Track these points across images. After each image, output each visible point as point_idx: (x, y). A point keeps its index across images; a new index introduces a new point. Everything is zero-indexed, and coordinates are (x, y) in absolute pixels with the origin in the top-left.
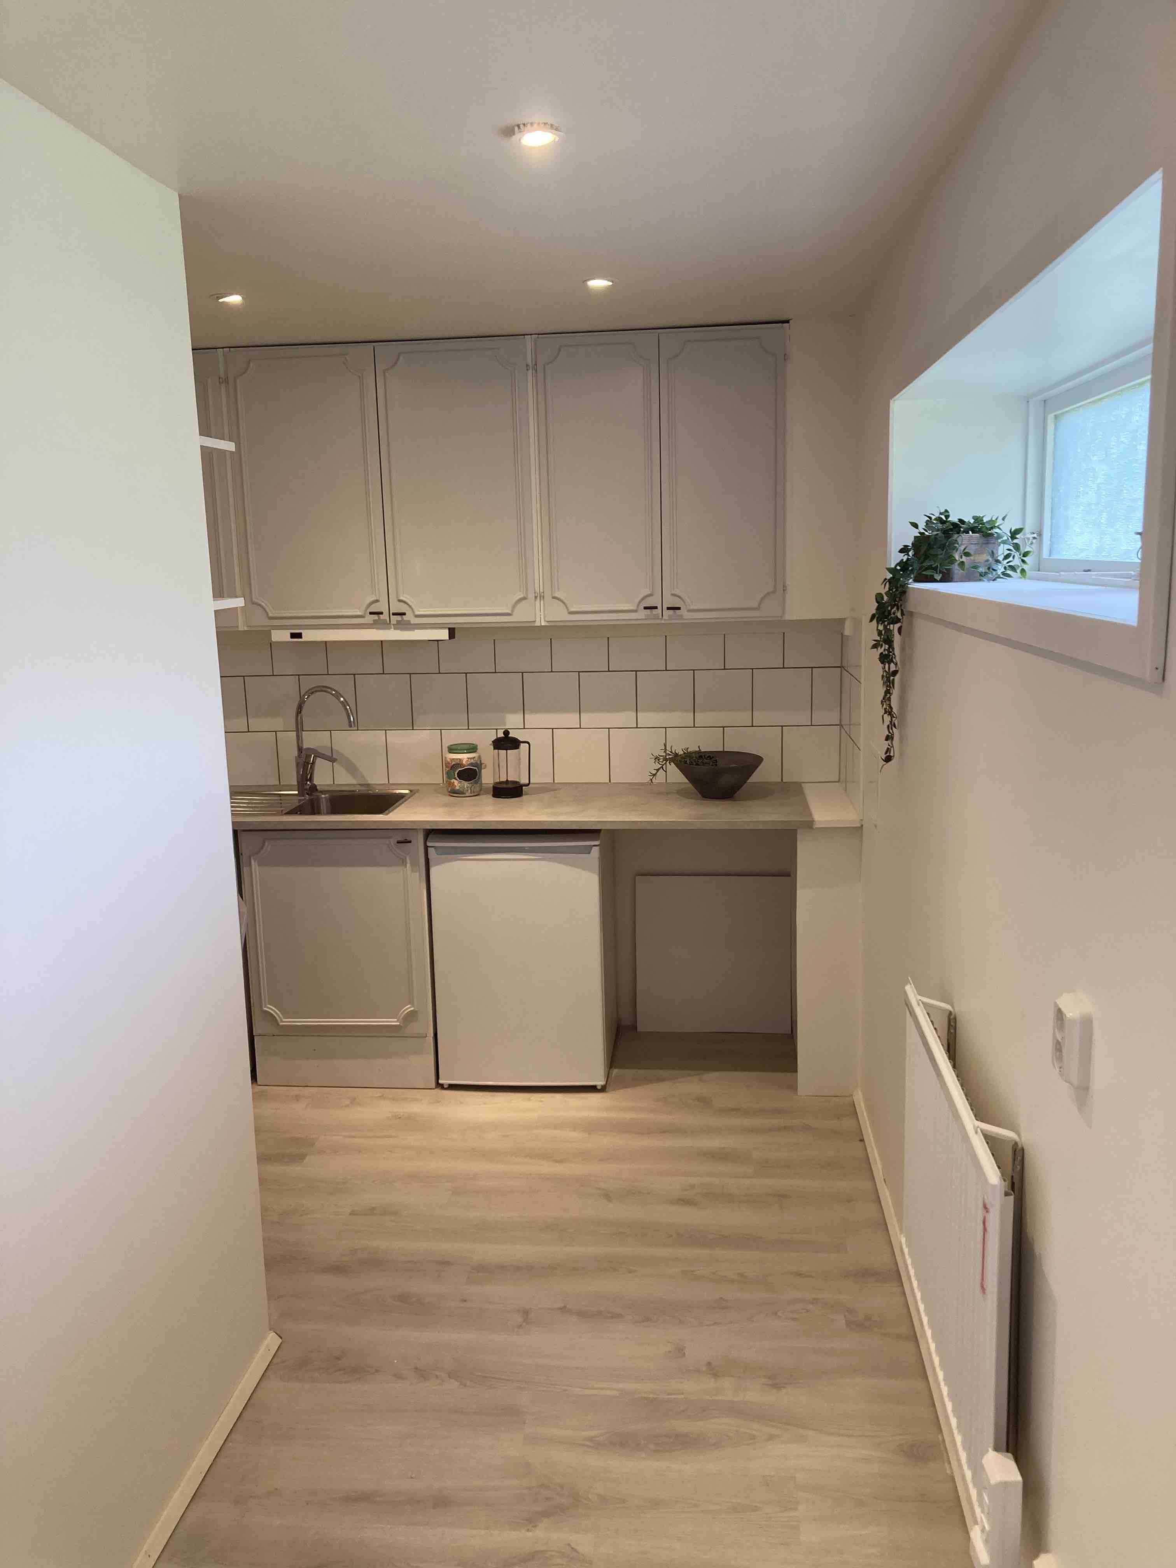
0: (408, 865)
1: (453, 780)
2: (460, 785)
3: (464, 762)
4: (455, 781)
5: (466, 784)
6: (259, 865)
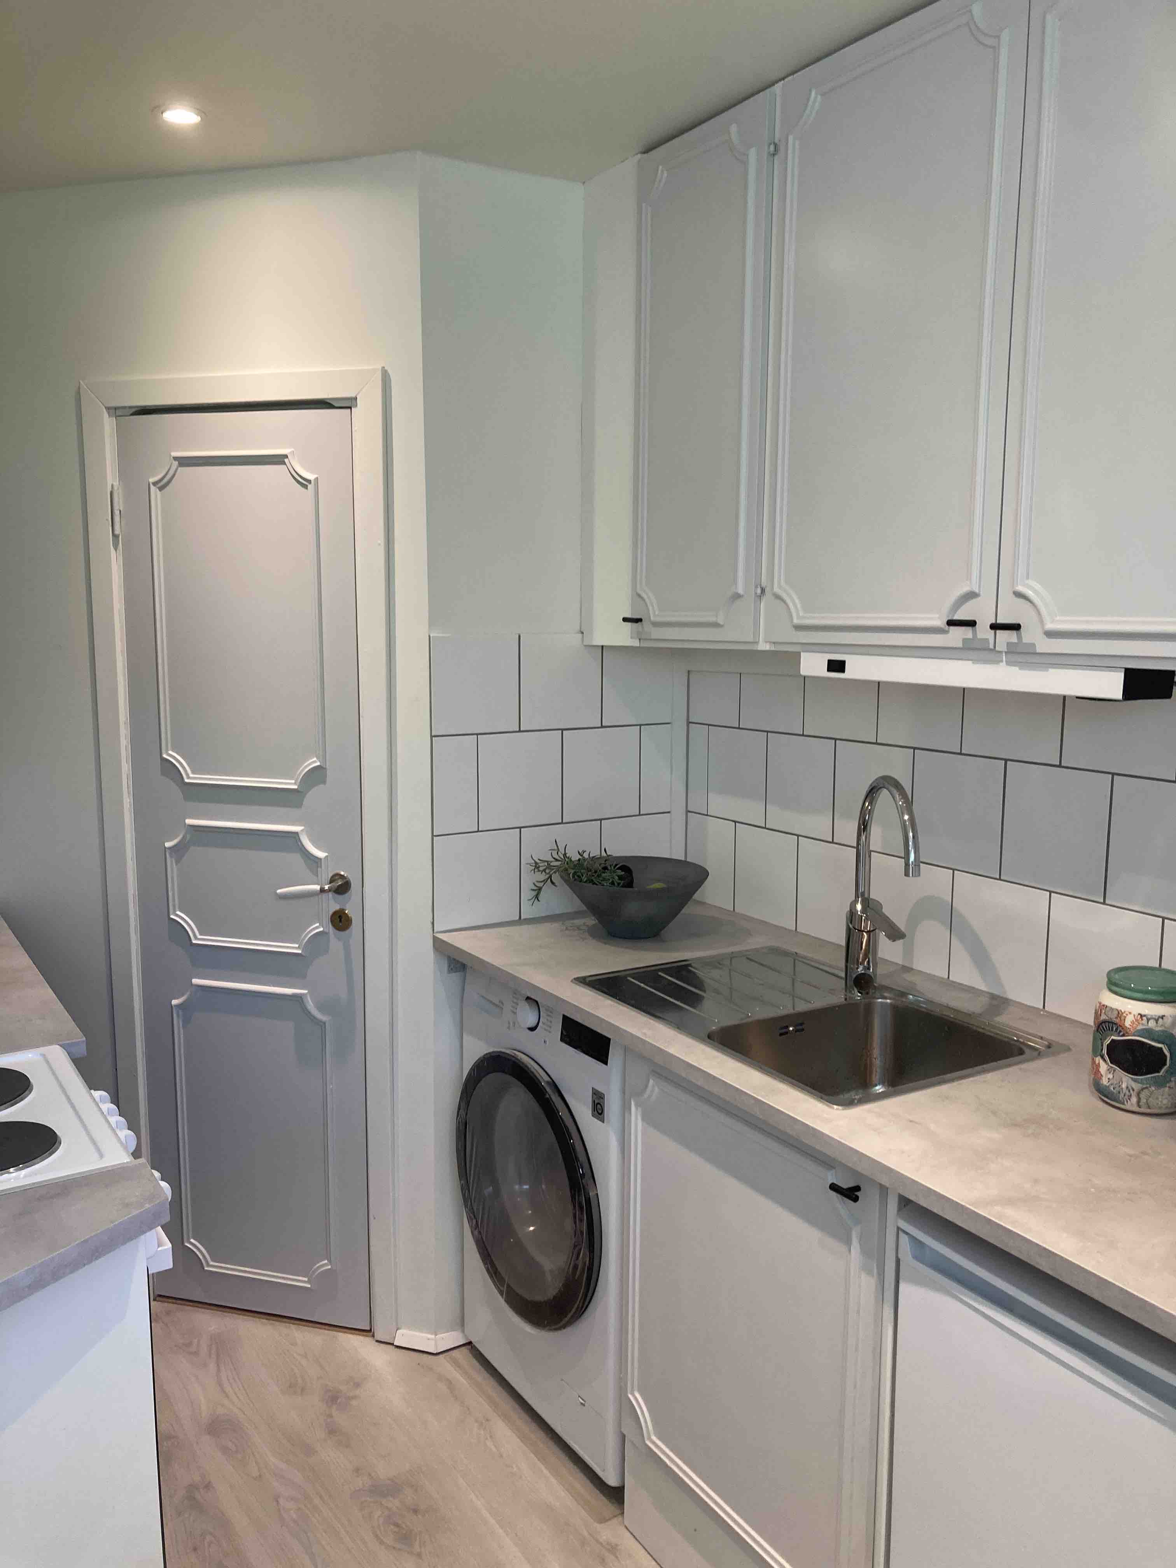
0: (855, 1247)
1: (1098, 1060)
2: (1111, 1076)
3: (1128, 1023)
4: (1102, 1063)
5: (1126, 1081)
6: (643, 1119)
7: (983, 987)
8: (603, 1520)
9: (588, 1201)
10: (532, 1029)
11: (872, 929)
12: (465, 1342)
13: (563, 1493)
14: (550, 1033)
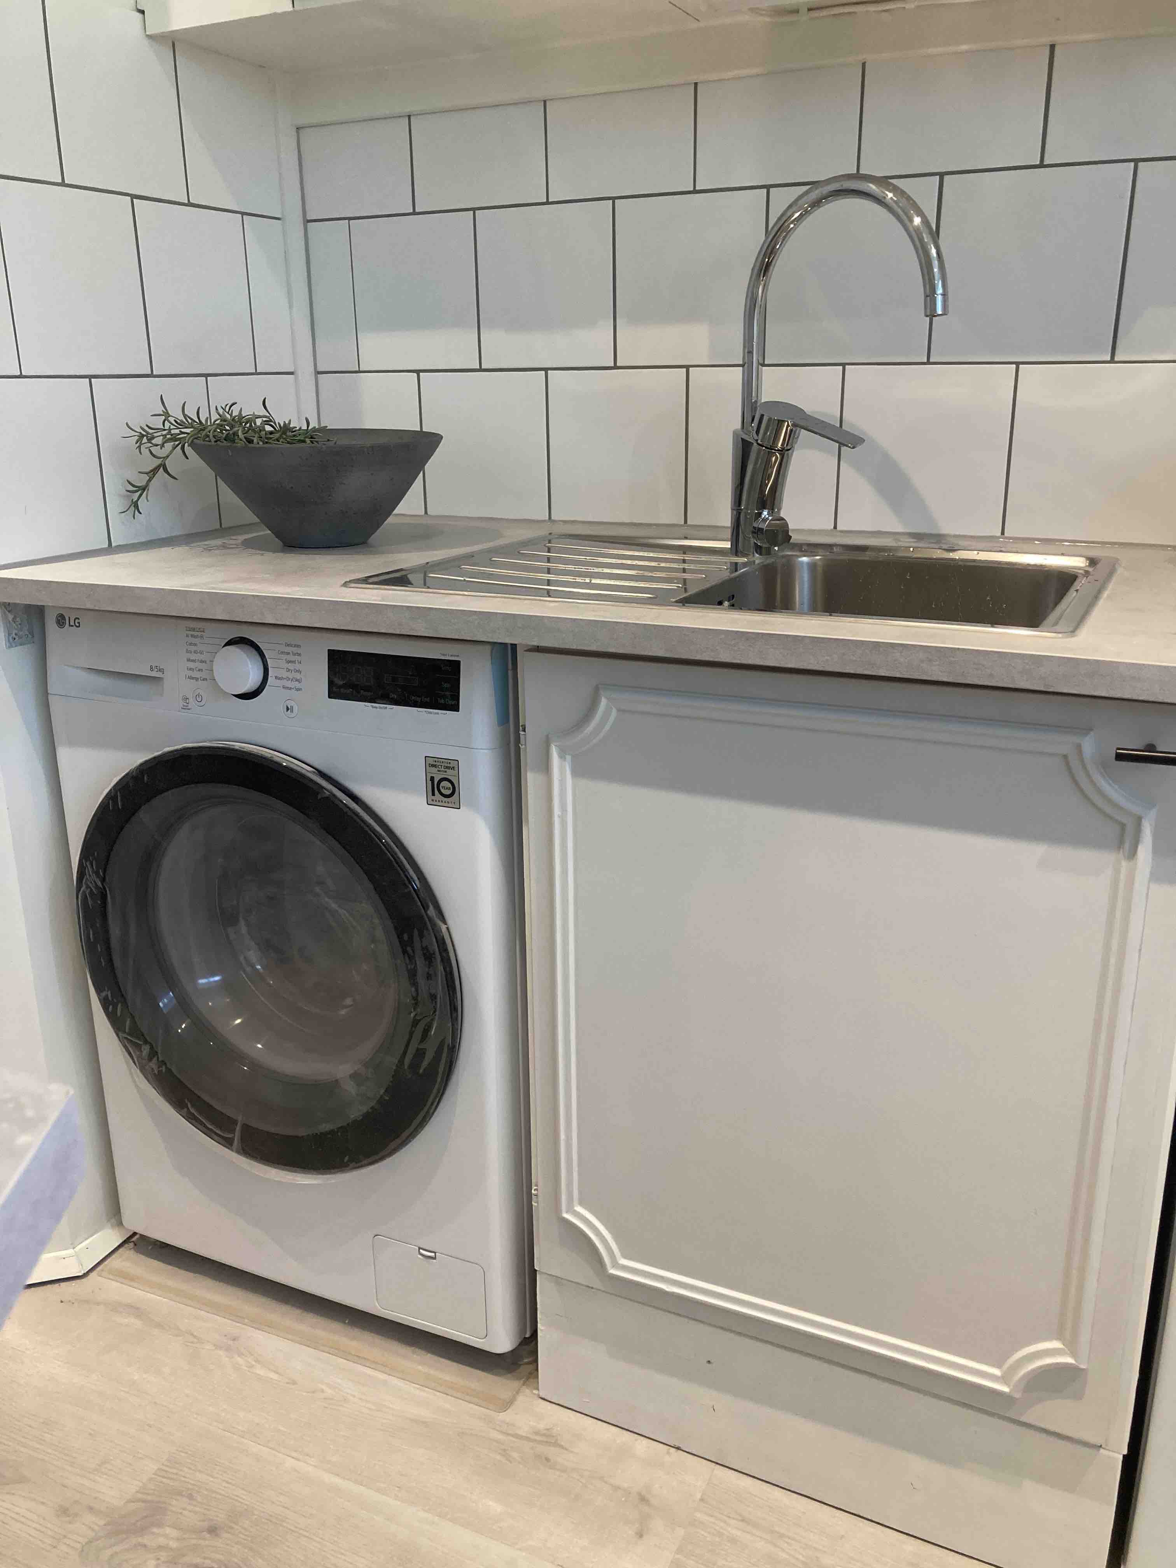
0: (1145, 851)
6: (575, 773)
7: (900, 529)
8: (506, 1405)
9: (442, 944)
10: (252, 694)
11: (789, 448)
12: (121, 1241)
13: (426, 1394)
14: (298, 690)
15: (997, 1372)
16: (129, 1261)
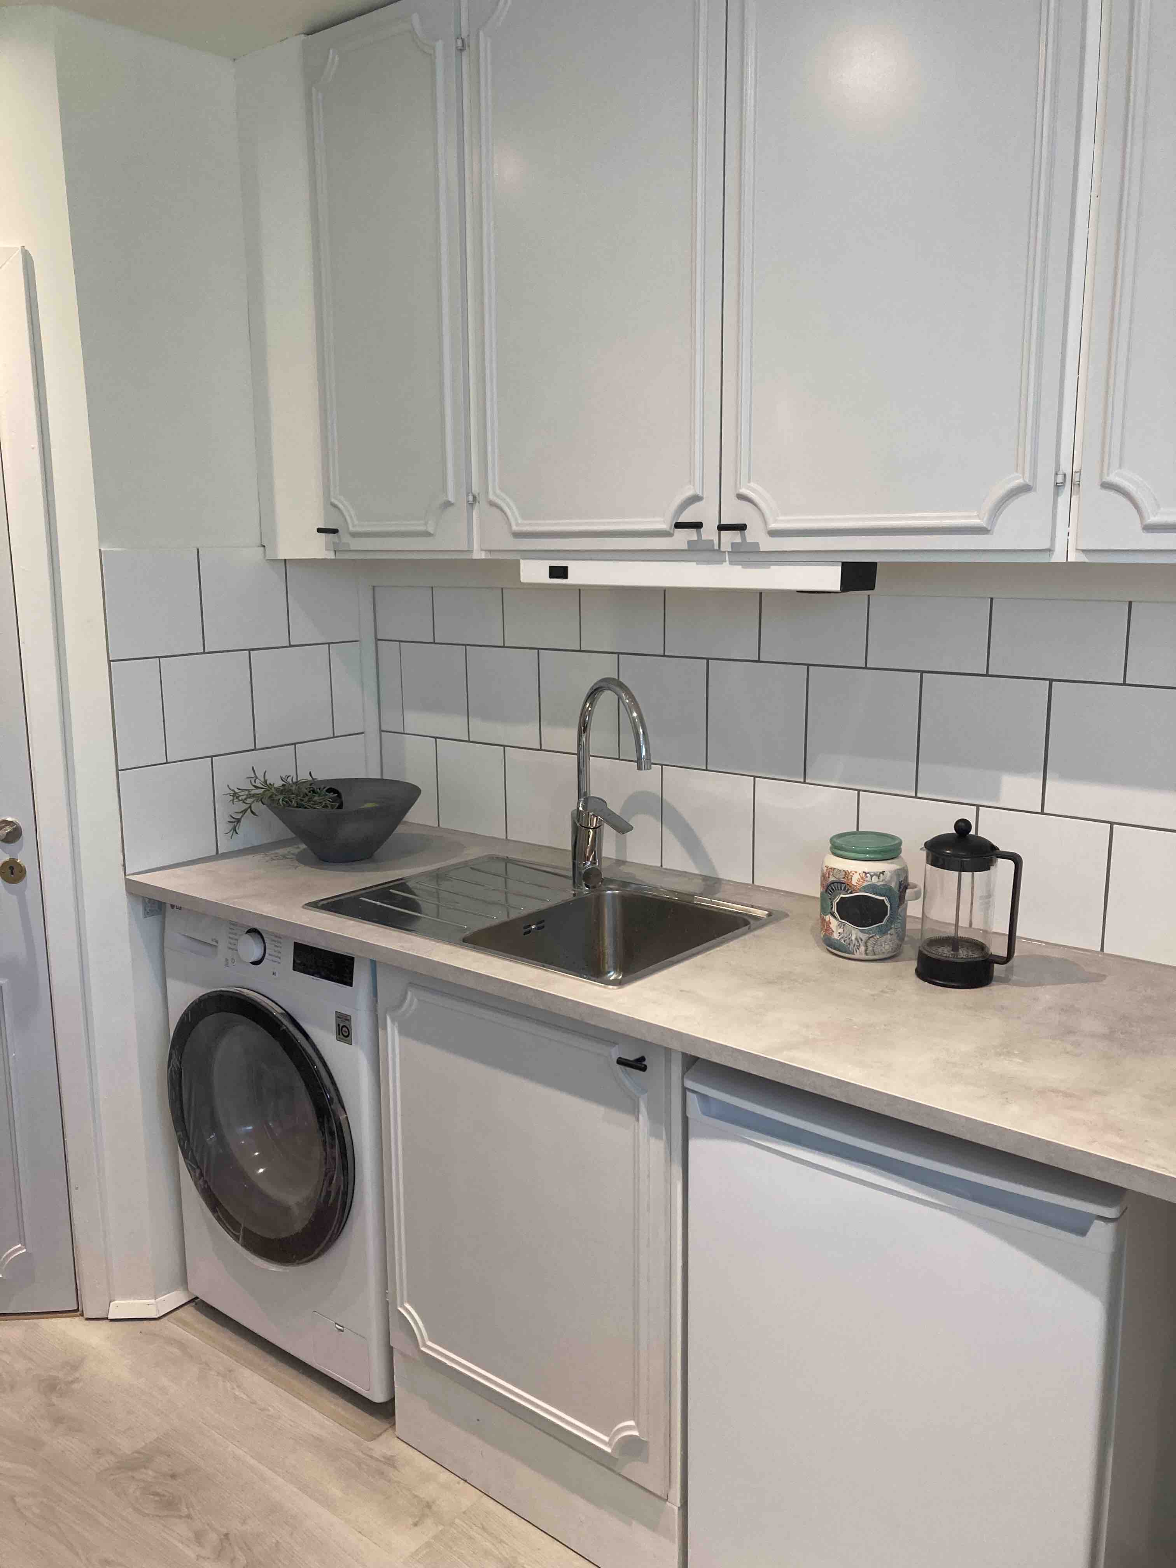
0: (643, 1116)
1: (828, 917)
2: (841, 930)
3: (854, 882)
4: (832, 920)
5: (855, 933)
6: (400, 1033)
7: (697, 872)
8: (375, 1437)
9: (340, 1127)
10: (257, 963)
11: (598, 825)
12: (189, 1300)
13: (329, 1423)
14: (279, 963)
15: (606, 1439)
16: (190, 1314)
